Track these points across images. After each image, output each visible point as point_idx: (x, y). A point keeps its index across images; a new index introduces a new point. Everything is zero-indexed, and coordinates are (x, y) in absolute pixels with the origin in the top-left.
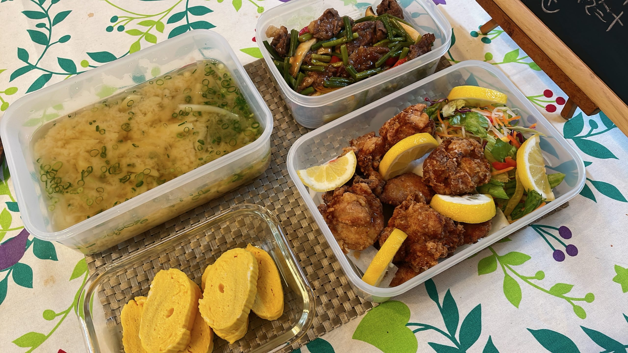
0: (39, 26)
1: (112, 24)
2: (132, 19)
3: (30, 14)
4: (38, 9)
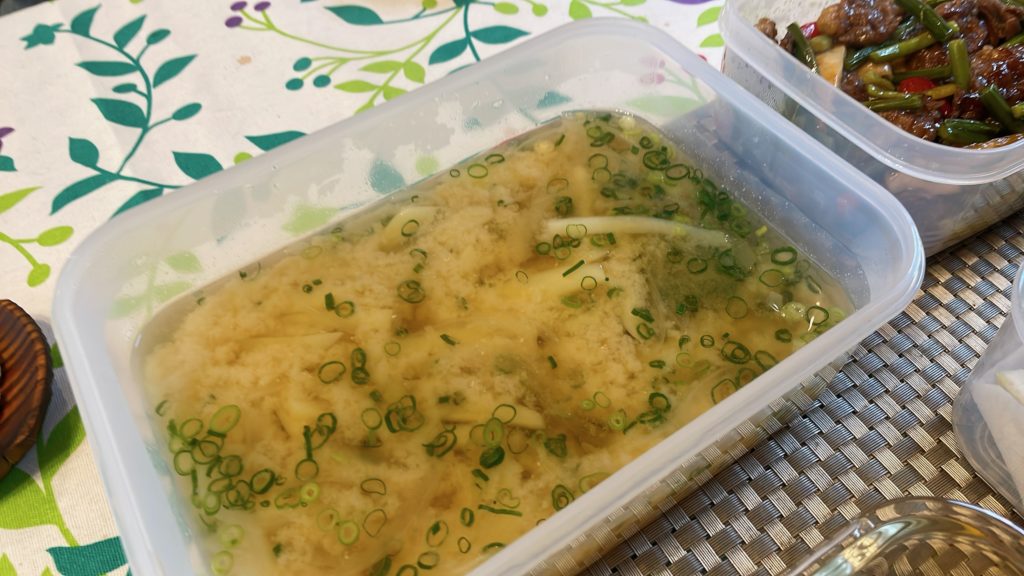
0: (119, 89)
1: (299, 75)
2: (343, 61)
3: (96, 68)
4: (115, 56)
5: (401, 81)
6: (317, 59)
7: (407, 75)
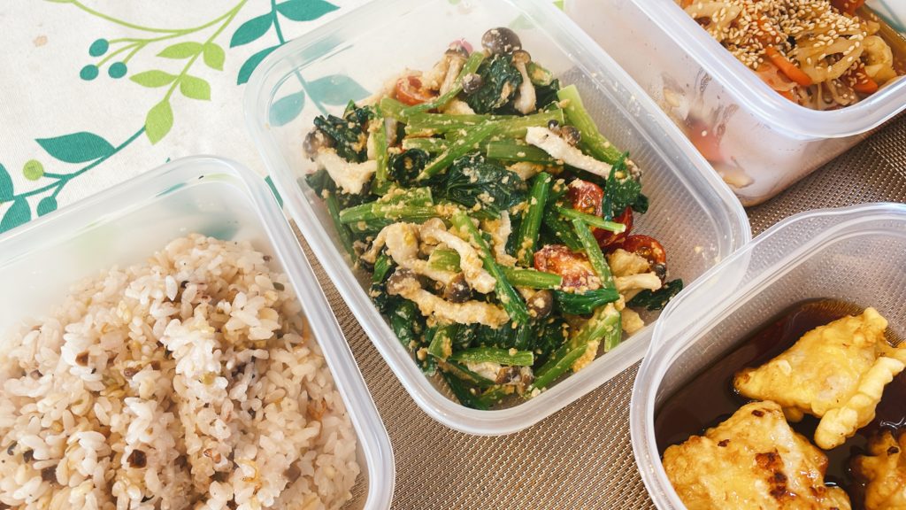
5: (200, 69)
6: (115, 42)
7: (206, 61)
